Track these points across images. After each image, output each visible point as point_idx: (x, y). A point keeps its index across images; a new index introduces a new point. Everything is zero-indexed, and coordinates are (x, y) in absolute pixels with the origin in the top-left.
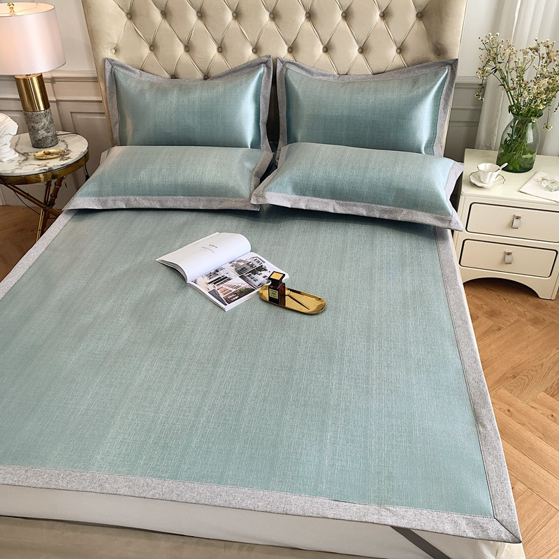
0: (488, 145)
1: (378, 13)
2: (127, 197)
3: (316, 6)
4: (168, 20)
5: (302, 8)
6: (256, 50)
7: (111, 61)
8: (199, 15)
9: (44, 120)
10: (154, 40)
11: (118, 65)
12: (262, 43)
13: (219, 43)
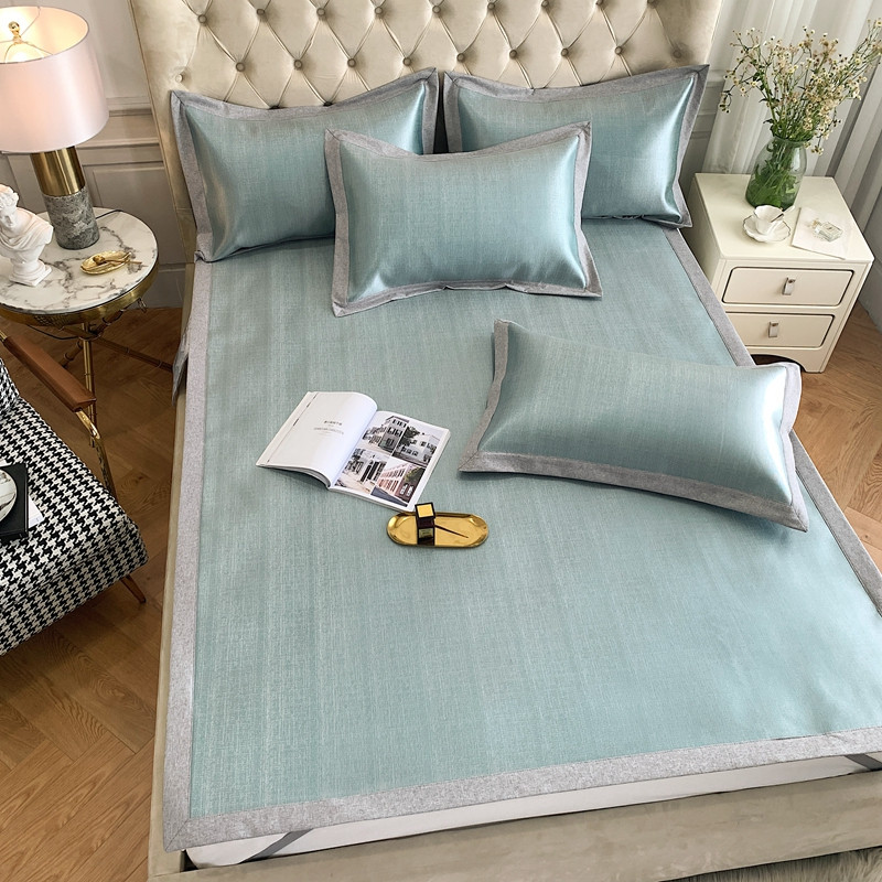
0: (723, 166)
4: (270, 25)
6: (410, 61)
8: (321, 12)
9: (82, 205)
10: (246, 56)
11: (191, 100)
12: (422, 50)
13: (352, 54)
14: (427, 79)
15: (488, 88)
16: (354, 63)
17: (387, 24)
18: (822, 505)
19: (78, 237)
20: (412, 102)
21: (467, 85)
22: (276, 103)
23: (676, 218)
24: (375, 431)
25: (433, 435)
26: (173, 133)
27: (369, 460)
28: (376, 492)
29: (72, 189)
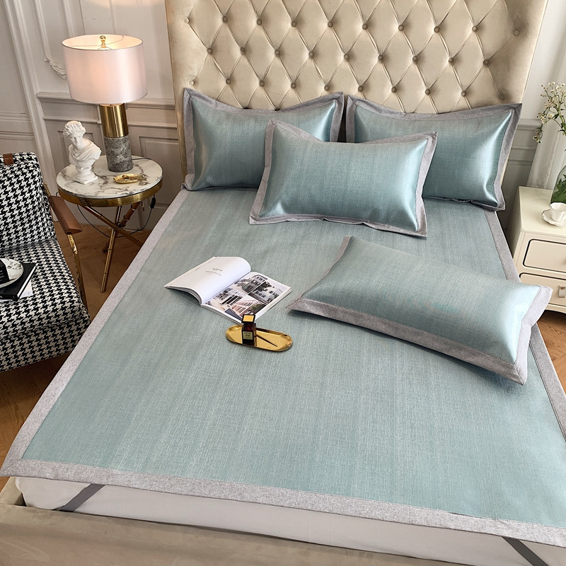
0: (540, 183)
1: (448, 58)
3: (390, 50)
4: (246, 56)
5: (376, 51)
6: (328, 87)
7: (190, 91)
8: (277, 52)
9: (123, 146)
10: (232, 74)
11: (196, 95)
12: (335, 81)
13: (294, 79)
14: (337, 99)
15: (375, 108)
16: (295, 85)
17: (315, 62)
18: (545, 376)
19: (117, 164)
20: (326, 111)
21: (362, 105)
22: (246, 105)
23: (495, 204)
24: (244, 280)
25: (279, 288)
26: (183, 113)
27: (233, 294)
28: (229, 311)
29: (119, 135)
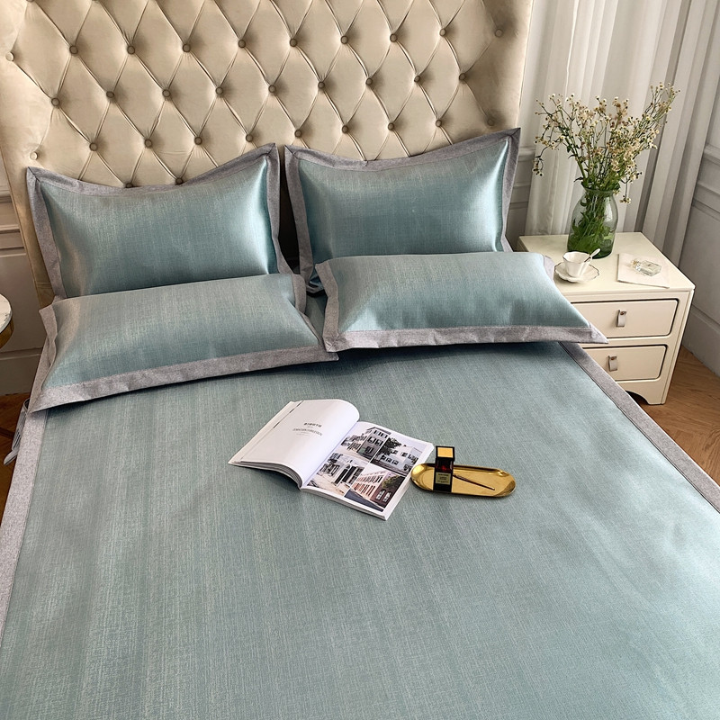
0: (542, 228)
1: (414, 76)
2: (130, 374)
3: (334, 74)
4: (119, 105)
5: (315, 77)
6: (252, 137)
7: (35, 172)
8: (167, 94)
10: (98, 135)
11: (46, 176)
12: (261, 126)
13: (198, 131)
14: (268, 154)
15: (325, 159)
16: (201, 140)
17: (227, 101)
20: (256, 173)
21: (307, 157)
22: (129, 181)
26: (28, 206)
